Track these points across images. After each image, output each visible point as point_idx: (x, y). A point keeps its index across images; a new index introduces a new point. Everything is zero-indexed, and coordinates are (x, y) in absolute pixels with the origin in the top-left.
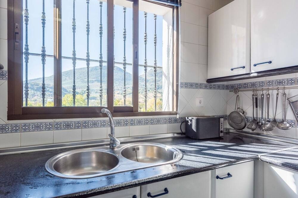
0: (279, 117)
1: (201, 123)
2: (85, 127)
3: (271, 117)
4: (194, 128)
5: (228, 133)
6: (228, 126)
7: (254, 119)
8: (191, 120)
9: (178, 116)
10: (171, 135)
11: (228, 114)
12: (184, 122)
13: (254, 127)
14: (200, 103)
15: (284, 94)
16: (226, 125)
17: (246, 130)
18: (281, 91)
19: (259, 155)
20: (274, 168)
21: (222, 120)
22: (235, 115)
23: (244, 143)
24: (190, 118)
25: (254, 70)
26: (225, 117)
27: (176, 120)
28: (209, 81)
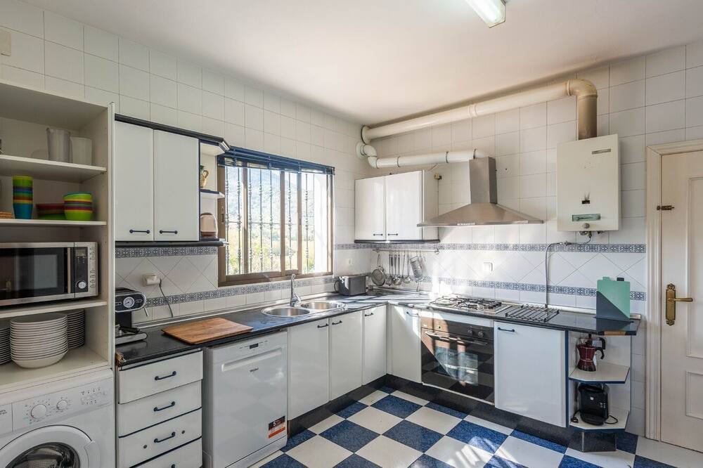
0: (405, 274)
1: (351, 281)
2: (267, 290)
3: (401, 274)
4: (346, 286)
5: (372, 290)
6: (372, 284)
7: (391, 277)
8: (344, 280)
9: (333, 276)
10: (325, 294)
11: (372, 271)
12: (338, 281)
13: (390, 282)
14: (350, 262)
15: (408, 256)
16: (370, 282)
17: (385, 285)
18: (406, 253)
19: (389, 301)
20: (395, 307)
21: (367, 277)
22: (376, 272)
23: (382, 295)
24: (343, 278)
25: (389, 238)
26: (369, 275)
27: (331, 280)
28: (356, 241)
